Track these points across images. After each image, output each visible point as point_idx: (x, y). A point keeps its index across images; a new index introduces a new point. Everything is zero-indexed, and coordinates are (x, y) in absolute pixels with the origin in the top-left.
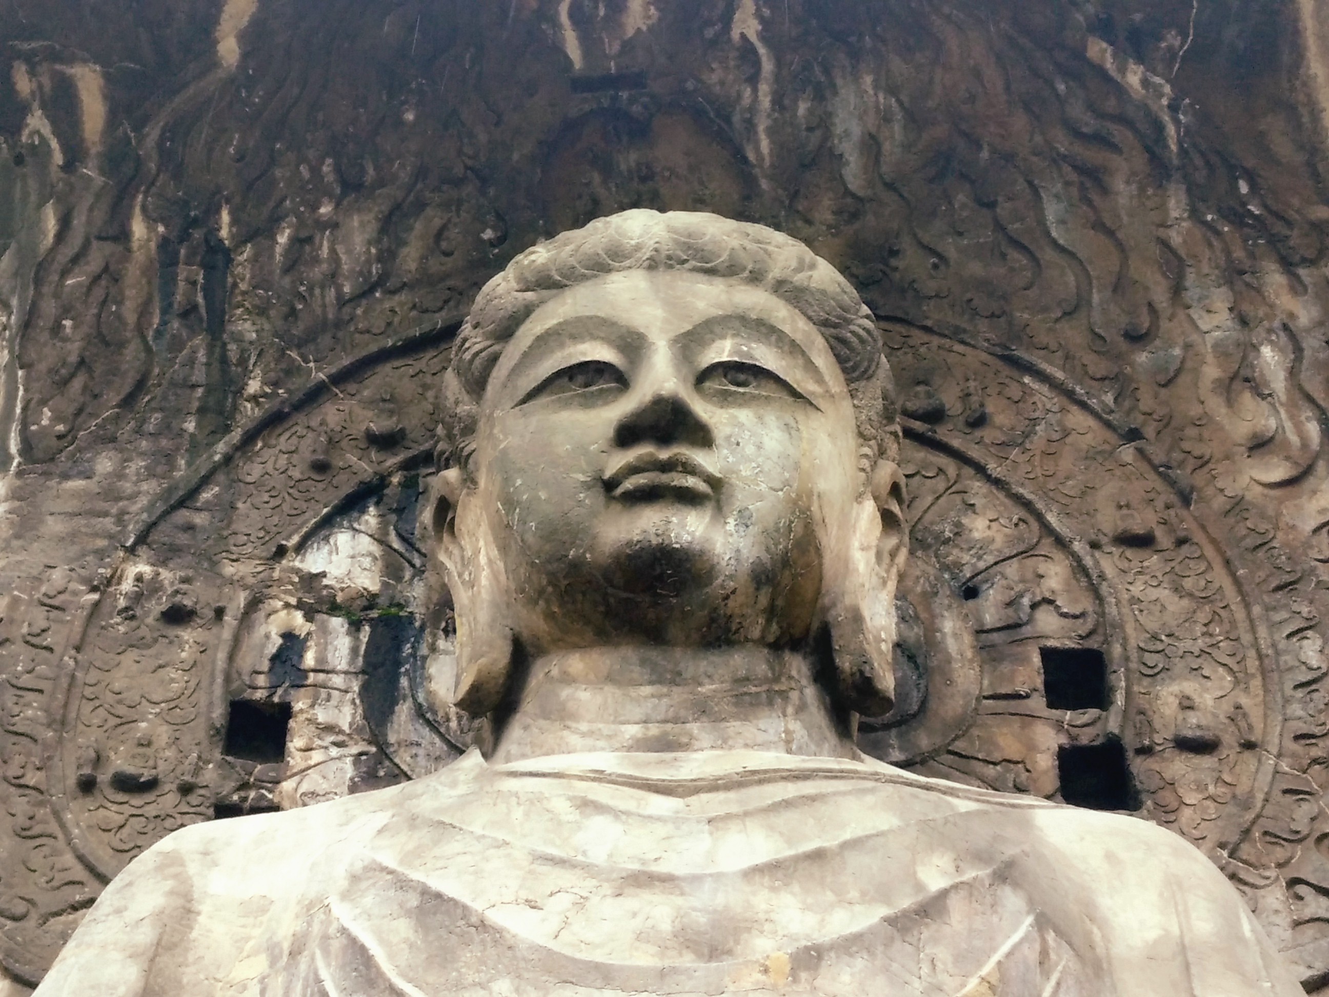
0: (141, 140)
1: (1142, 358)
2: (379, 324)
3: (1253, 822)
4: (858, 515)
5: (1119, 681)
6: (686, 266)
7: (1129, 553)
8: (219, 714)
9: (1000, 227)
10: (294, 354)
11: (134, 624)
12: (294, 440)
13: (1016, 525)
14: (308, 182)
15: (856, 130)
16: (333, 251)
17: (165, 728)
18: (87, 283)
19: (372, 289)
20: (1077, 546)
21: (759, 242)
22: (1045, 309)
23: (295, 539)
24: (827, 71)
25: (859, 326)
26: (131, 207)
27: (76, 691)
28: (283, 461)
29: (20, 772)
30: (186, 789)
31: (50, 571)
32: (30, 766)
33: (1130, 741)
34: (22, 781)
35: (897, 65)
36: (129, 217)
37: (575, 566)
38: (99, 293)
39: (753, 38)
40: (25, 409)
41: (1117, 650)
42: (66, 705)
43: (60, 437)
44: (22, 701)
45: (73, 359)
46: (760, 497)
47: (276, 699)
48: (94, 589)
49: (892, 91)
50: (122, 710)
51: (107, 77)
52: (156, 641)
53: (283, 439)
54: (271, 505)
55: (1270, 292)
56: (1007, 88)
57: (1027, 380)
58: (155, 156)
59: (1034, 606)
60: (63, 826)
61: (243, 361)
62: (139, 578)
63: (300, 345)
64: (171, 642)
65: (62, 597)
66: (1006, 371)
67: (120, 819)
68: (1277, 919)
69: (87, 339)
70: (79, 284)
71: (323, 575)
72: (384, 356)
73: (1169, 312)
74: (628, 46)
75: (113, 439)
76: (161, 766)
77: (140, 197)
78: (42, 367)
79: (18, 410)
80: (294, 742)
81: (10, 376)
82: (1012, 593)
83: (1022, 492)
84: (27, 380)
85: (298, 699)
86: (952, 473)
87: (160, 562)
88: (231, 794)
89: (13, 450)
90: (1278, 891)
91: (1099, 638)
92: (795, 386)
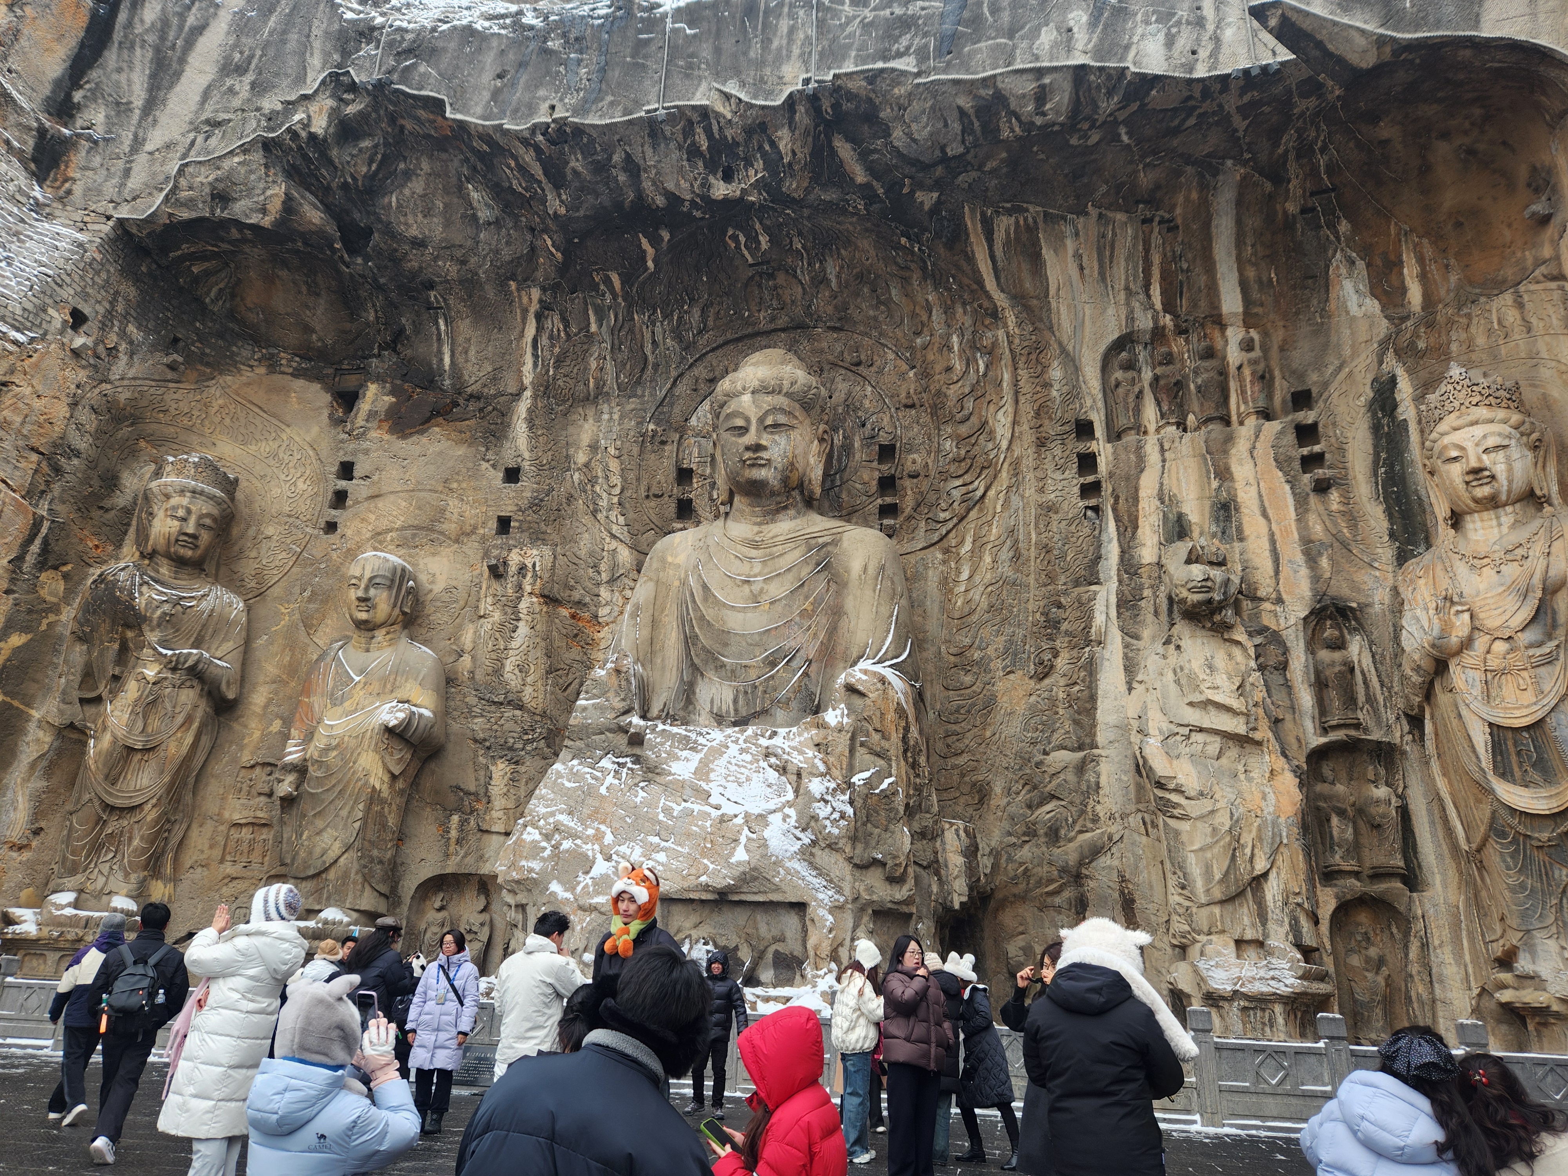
0: (631, 291)
1: (918, 341)
2: (705, 342)
3: (923, 501)
4: (812, 448)
5: (897, 455)
7: (907, 410)
9: (878, 298)
10: (684, 353)
11: (653, 445)
12: (687, 381)
13: (877, 402)
15: (834, 272)
17: (663, 477)
19: (702, 330)
20: (893, 409)
22: (891, 325)
24: (823, 256)
25: (811, 394)
26: (633, 311)
27: (641, 468)
29: (631, 494)
30: (670, 496)
33: (897, 475)
34: (632, 497)
36: (633, 314)
38: (629, 338)
39: (800, 249)
40: (616, 374)
41: (898, 444)
42: (639, 473)
43: (627, 384)
44: (629, 473)
45: (626, 358)
46: (779, 462)
47: (689, 467)
48: (641, 436)
49: (843, 260)
50: (653, 473)
51: (619, 274)
52: (659, 450)
53: (684, 381)
54: (683, 402)
55: (957, 315)
57: (885, 349)
58: (636, 296)
59: (879, 430)
60: (643, 508)
62: (653, 431)
63: (685, 349)
64: (662, 450)
65: (634, 439)
67: (656, 505)
69: (629, 352)
70: (624, 335)
72: (708, 353)
73: (927, 324)
74: (764, 253)
75: (640, 383)
76: (664, 489)
77: (635, 307)
78: (619, 360)
80: (695, 480)
81: (611, 364)
83: (880, 391)
84: (615, 365)
85: (694, 467)
86: (862, 384)
87: (658, 425)
88: (680, 496)
89: (616, 388)
90: (924, 522)
91: (894, 440)
92: (790, 424)
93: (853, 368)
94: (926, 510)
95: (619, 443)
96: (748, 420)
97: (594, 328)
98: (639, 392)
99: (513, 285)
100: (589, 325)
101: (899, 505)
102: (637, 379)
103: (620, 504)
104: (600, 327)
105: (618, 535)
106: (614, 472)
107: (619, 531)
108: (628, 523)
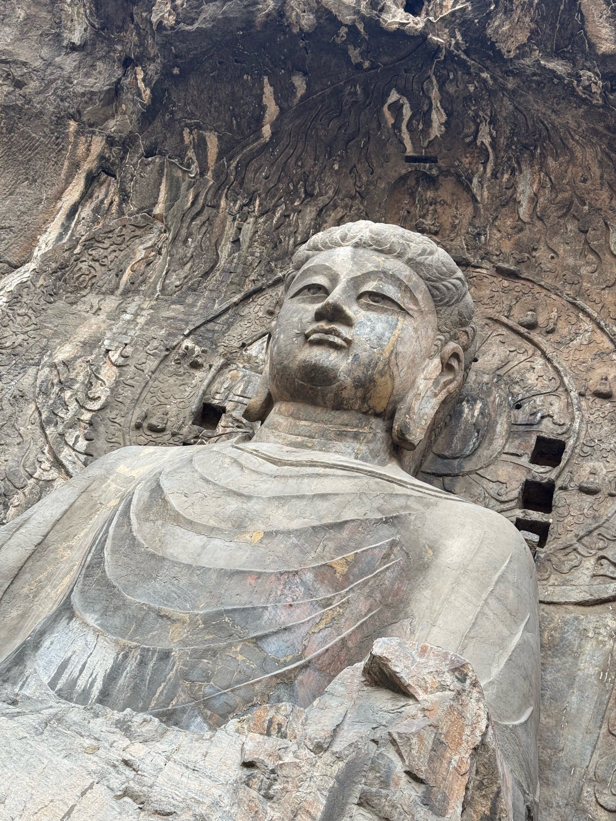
0: (229, 166)
3: (596, 529)
4: (428, 364)
5: (565, 457)
6: (371, 248)
7: (597, 400)
8: (194, 407)
9: (587, 242)
10: (272, 264)
11: (179, 366)
12: (264, 300)
13: (550, 380)
14: (292, 191)
15: (529, 192)
16: (297, 221)
17: (176, 409)
18: (200, 224)
20: (574, 394)
21: (407, 240)
22: (598, 283)
23: (250, 341)
24: (518, 163)
25: (449, 282)
26: (222, 194)
27: (147, 389)
28: (257, 309)
29: (115, 417)
30: (174, 435)
31: (154, 340)
32: (119, 415)
33: (559, 484)
34: (115, 420)
35: (551, 163)
36: (220, 199)
37: (285, 367)
38: (204, 229)
39: (487, 145)
40: (166, 273)
41: (571, 442)
42: (140, 394)
43: (176, 287)
44: (125, 389)
45: (189, 255)
46: (365, 350)
47: (221, 405)
48: (167, 350)
49: (547, 174)
50: (162, 399)
51: (220, 138)
52: (184, 374)
53: (260, 299)
54: (247, 326)
56: (602, 177)
57: (581, 315)
58: (234, 173)
59: (543, 417)
60: (124, 440)
62: (187, 348)
63: (276, 261)
64: (190, 375)
65: (154, 351)
66: (573, 309)
67: (146, 442)
68: (586, 572)
69: (196, 248)
70: (197, 225)
74: (431, 143)
75: (196, 290)
76: (169, 423)
77: (226, 190)
78: (178, 257)
79: (164, 274)
80: (222, 423)
81: (165, 259)
82: (535, 410)
83: (557, 365)
84: (170, 261)
85: (229, 406)
86: (530, 352)
87: (198, 343)
88: (190, 439)
89: (158, 289)
90: (593, 561)
91: (566, 436)
92: (402, 305)
93: (522, 330)
94: (601, 544)
95: (129, 351)
96: (334, 279)
97: (158, 210)
98: (189, 300)
99: (73, 125)
100: (155, 204)
101: (551, 526)
102: (192, 285)
103: (91, 424)
104: (168, 208)
105: (65, 463)
106: (104, 382)
107: (70, 458)
108: (91, 452)
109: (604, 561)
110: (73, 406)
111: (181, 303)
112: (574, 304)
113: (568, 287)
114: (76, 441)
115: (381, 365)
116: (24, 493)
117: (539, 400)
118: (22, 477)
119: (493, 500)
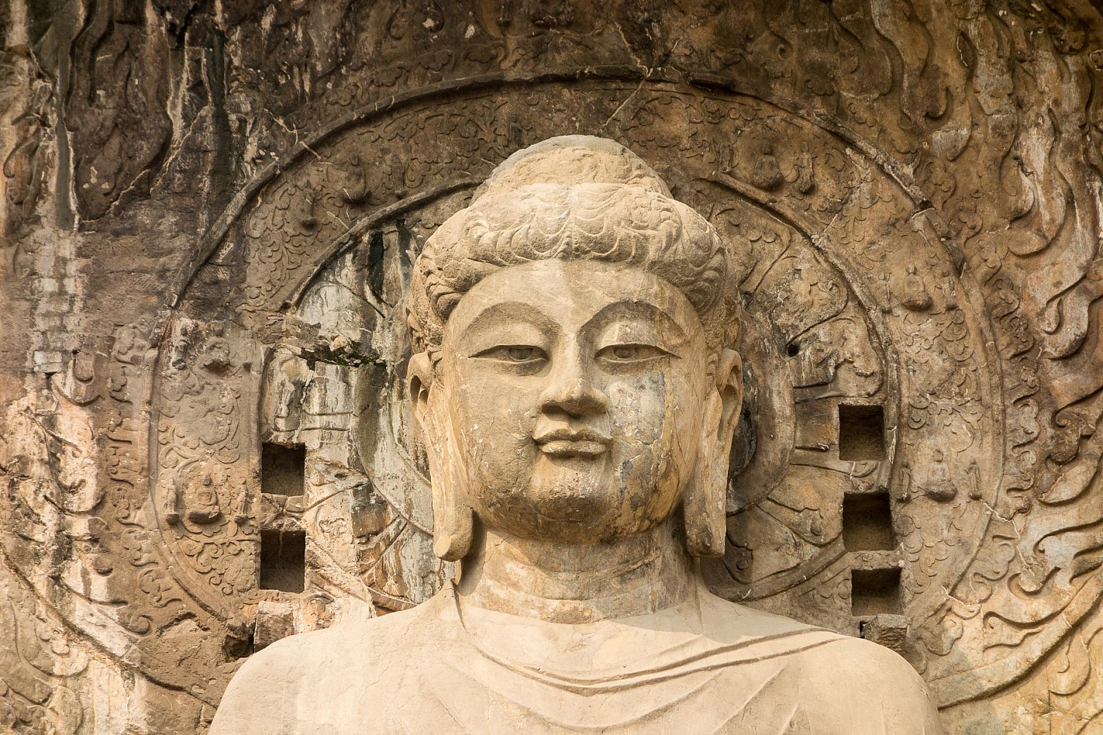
1: (938, 136)
2: (345, 97)
3: (969, 565)
4: (706, 410)
5: (892, 436)
6: (588, 256)
7: (911, 316)
8: (255, 460)
9: (834, 18)
10: (281, 122)
11: (185, 372)
12: (286, 198)
13: (831, 290)
16: (305, 33)
17: (219, 466)
18: (113, 59)
19: (339, 66)
20: (873, 314)
22: (867, 91)
23: (296, 296)
27: (154, 440)
28: (279, 217)
29: (126, 513)
30: (240, 522)
31: (120, 329)
32: (132, 507)
33: (895, 491)
34: (129, 520)
36: (142, 6)
38: (123, 68)
40: (76, 168)
41: (892, 411)
42: (148, 453)
43: (106, 195)
44: (119, 452)
45: (108, 123)
46: (637, 452)
47: (295, 441)
48: (153, 345)
50: (187, 452)
52: (203, 388)
53: (277, 196)
54: (274, 260)
55: (1042, 80)
57: (848, 151)
59: (837, 367)
60: (161, 554)
61: (241, 129)
62: (185, 333)
63: (284, 113)
64: (214, 389)
65: (131, 354)
66: (832, 143)
67: (199, 547)
68: (974, 645)
69: (118, 108)
70: (107, 61)
71: (318, 326)
72: (350, 126)
73: (962, 96)
75: (147, 195)
76: (222, 501)
78: (86, 131)
79: (72, 170)
80: (311, 479)
81: (62, 139)
82: (823, 355)
83: (836, 261)
84: (75, 142)
85: (312, 441)
86: (785, 238)
87: (197, 316)
88: (271, 522)
89: (73, 207)
90: (978, 622)
91: (881, 395)
92: (662, 348)
93: (762, 196)
94: (983, 592)
95: (87, 365)
96: (551, 331)
97: (18, 35)
98: (145, 222)
100: (4, 25)
101: (904, 573)
102: (137, 186)
103: (94, 540)
104: (35, 33)
105: (90, 630)
106: (75, 446)
107: (94, 620)
108: (119, 596)
109: (992, 620)
110: (48, 514)
111: (131, 231)
112: (835, 134)
113: (817, 102)
114: (87, 583)
115: (663, 467)
116: (52, 709)
117: (822, 332)
118: (34, 681)
119: (809, 547)
